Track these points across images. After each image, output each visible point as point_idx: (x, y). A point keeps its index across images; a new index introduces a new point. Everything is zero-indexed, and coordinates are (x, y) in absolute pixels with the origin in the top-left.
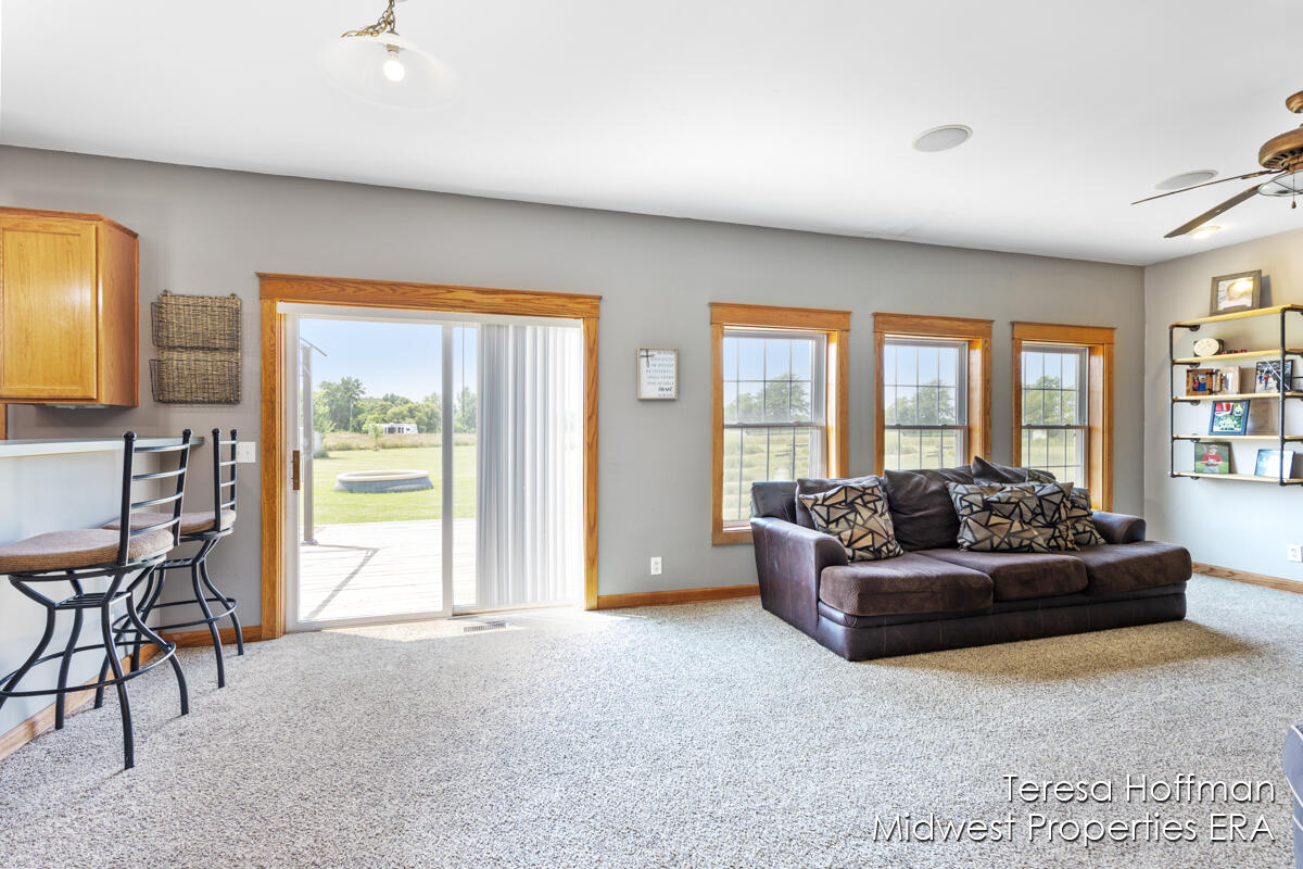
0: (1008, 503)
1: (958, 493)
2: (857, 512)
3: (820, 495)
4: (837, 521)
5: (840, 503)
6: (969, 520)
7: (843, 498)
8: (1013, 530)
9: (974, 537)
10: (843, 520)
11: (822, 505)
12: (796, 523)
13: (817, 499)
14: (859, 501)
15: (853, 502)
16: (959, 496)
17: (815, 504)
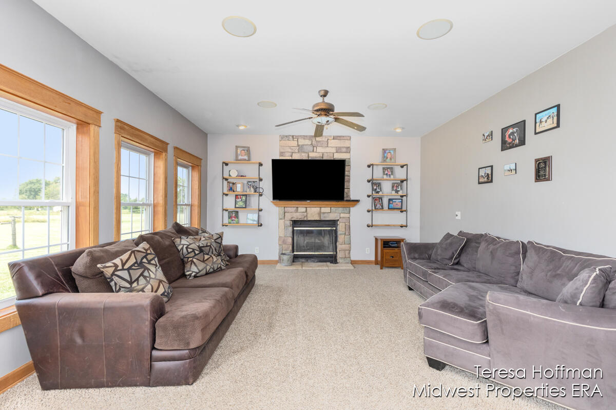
0: (207, 246)
1: (184, 245)
2: (148, 269)
3: (117, 261)
4: (137, 280)
5: (133, 265)
6: (194, 260)
7: (135, 261)
8: (214, 261)
9: (198, 269)
10: (141, 277)
11: (123, 269)
12: (78, 292)
13: (116, 266)
14: (145, 260)
15: (141, 262)
16: (185, 246)
17: (116, 270)
